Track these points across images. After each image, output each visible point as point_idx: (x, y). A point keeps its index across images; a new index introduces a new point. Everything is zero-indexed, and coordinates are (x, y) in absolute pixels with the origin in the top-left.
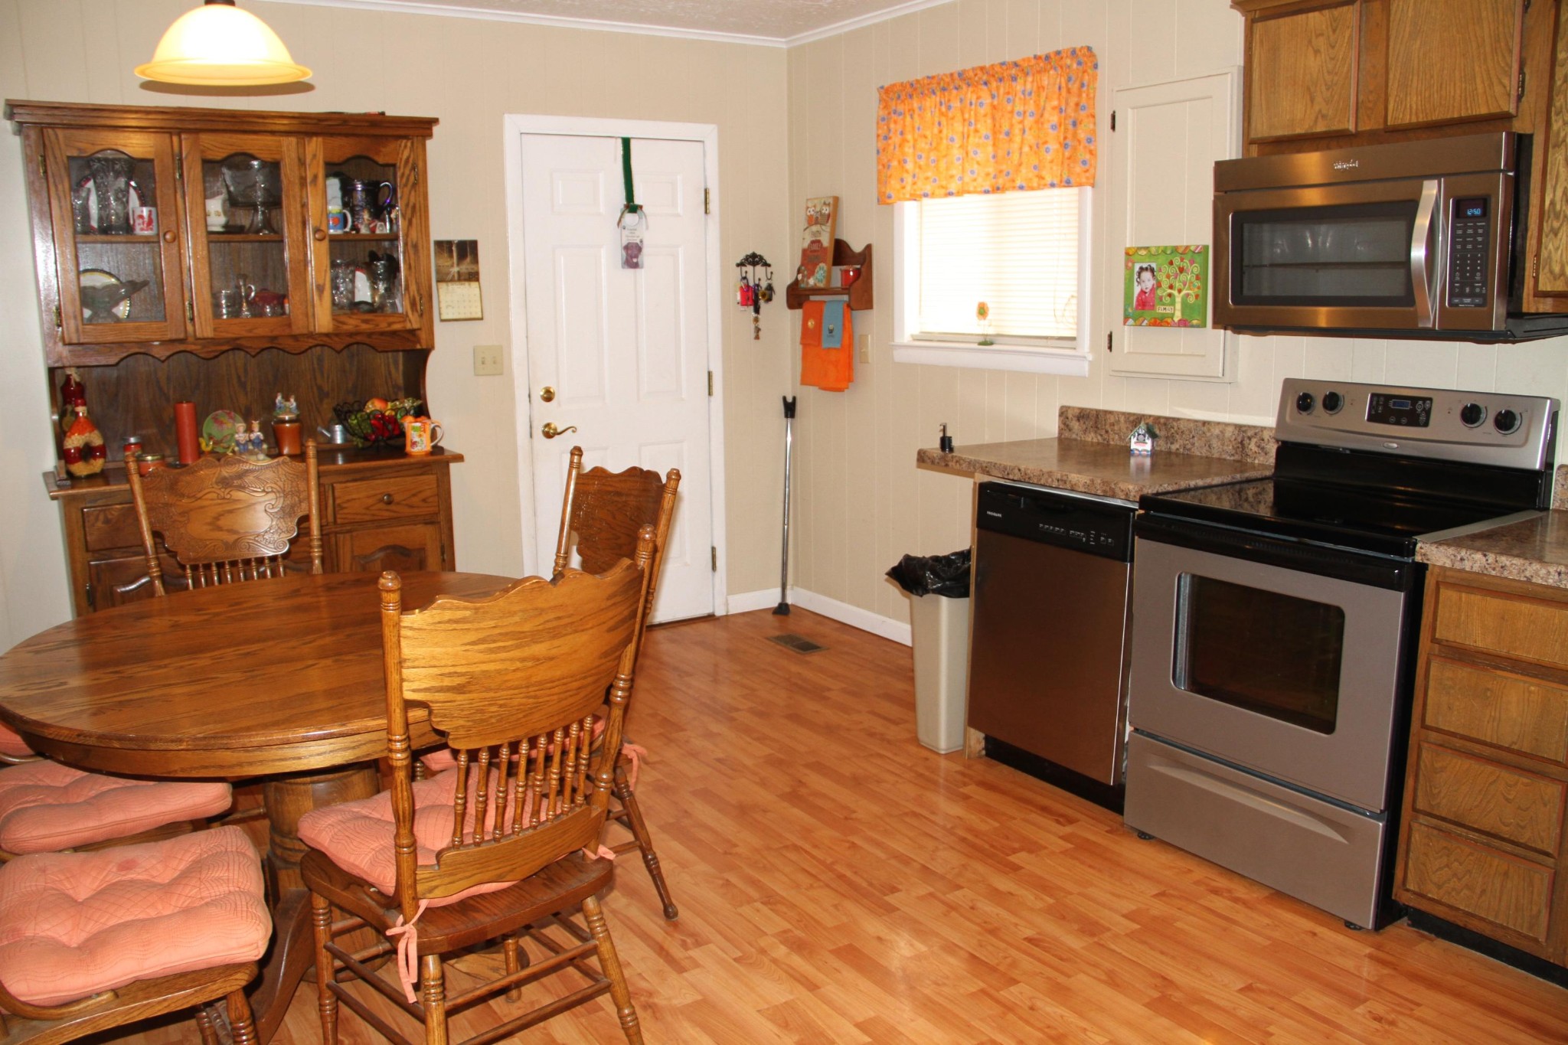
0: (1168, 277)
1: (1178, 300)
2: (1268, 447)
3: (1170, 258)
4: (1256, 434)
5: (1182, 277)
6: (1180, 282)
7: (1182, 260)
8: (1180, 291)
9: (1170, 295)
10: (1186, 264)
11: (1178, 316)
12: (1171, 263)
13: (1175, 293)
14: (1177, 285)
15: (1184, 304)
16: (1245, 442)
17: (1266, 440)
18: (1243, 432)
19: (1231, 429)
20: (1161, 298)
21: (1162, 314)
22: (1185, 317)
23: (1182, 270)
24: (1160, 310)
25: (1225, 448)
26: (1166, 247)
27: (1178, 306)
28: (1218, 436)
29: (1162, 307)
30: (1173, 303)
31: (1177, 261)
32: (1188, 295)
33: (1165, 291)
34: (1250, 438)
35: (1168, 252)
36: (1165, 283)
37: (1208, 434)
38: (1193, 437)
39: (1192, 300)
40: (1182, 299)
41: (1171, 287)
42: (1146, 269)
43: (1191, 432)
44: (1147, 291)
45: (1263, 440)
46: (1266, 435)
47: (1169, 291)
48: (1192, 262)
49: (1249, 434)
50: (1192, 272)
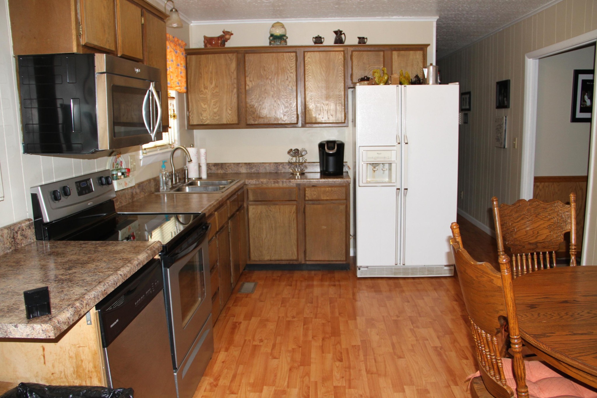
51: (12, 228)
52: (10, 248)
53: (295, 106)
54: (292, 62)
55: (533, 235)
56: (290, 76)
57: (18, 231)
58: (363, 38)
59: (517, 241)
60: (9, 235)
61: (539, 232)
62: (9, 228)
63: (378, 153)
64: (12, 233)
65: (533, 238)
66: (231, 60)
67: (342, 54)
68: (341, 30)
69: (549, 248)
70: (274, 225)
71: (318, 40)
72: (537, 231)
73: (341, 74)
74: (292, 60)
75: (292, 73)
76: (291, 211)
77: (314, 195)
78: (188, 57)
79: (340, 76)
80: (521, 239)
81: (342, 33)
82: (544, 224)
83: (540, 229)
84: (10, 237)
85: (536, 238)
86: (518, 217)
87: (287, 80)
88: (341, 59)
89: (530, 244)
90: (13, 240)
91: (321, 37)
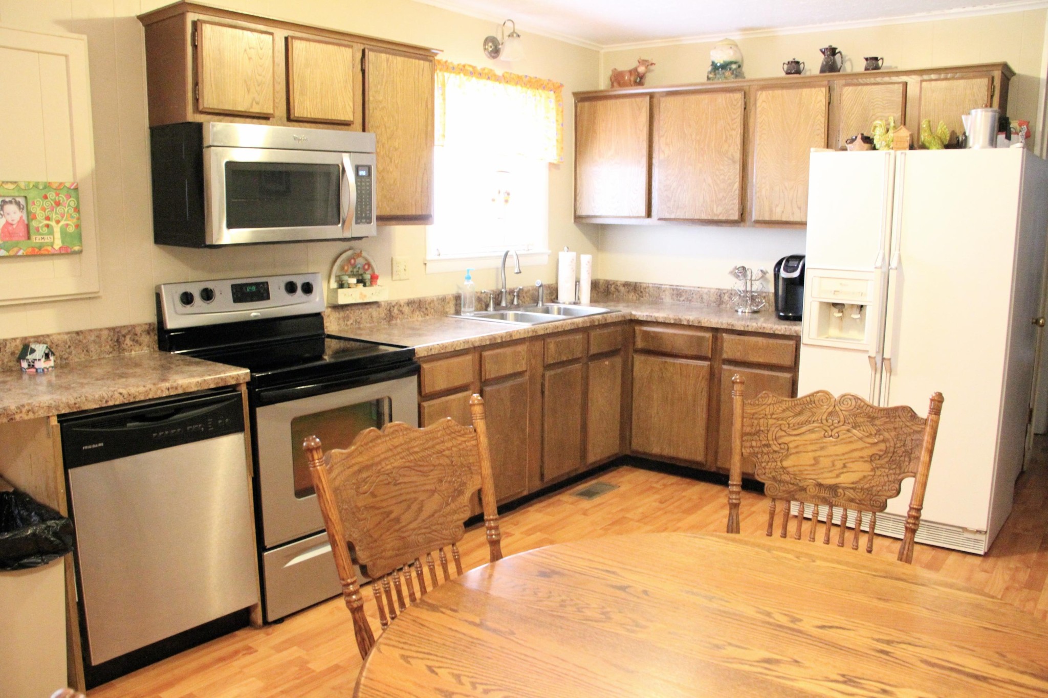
0: (44, 209)
1: (57, 229)
2: (142, 339)
3: (44, 193)
4: (129, 331)
5: (59, 209)
6: (56, 213)
7: (57, 195)
8: (58, 222)
9: (47, 226)
10: (62, 197)
11: (58, 244)
12: (46, 197)
13: (53, 223)
14: (54, 216)
15: (64, 234)
16: (121, 340)
17: (139, 334)
18: (118, 332)
19: (106, 332)
20: (37, 229)
21: (41, 243)
22: (66, 244)
23: (58, 204)
24: (36, 239)
25: (103, 348)
26: (38, 183)
27: (58, 235)
28: (94, 341)
29: (40, 237)
30: (51, 233)
31: (52, 195)
32: (67, 225)
33: (40, 222)
34: (124, 336)
35: (41, 187)
36: (40, 215)
37: (84, 341)
38: (69, 347)
39: (71, 229)
40: (61, 228)
41: (48, 218)
42: (11, 202)
43: (66, 343)
44: (14, 222)
45: (136, 335)
46: (138, 330)
47: (47, 222)
48: (69, 197)
49: (124, 332)
50: (69, 205)
51: (117, 330)
52: (111, 353)
53: (736, 190)
54: (734, 109)
55: (833, 468)
56: (731, 136)
57: (127, 334)
58: (876, 59)
59: (788, 473)
60: (110, 338)
61: (847, 465)
62: (113, 329)
63: (841, 284)
64: (116, 336)
65: (830, 475)
66: (640, 109)
67: (822, 92)
68: (834, 46)
69: (863, 504)
70: (670, 396)
71: (795, 68)
72: (844, 462)
73: (818, 129)
74: (735, 106)
75: (735, 130)
76: (699, 375)
77: (738, 351)
78: (579, 104)
79: (818, 135)
80: (800, 471)
81: (837, 51)
82: (862, 449)
83: (851, 460)
84: (111, 340)
85: (838, 476)
86: (801, 424)
87: (726, 141)
88: (821, 101)
89: (820, 485)
90: (116, 344)
91: (798, 63)
